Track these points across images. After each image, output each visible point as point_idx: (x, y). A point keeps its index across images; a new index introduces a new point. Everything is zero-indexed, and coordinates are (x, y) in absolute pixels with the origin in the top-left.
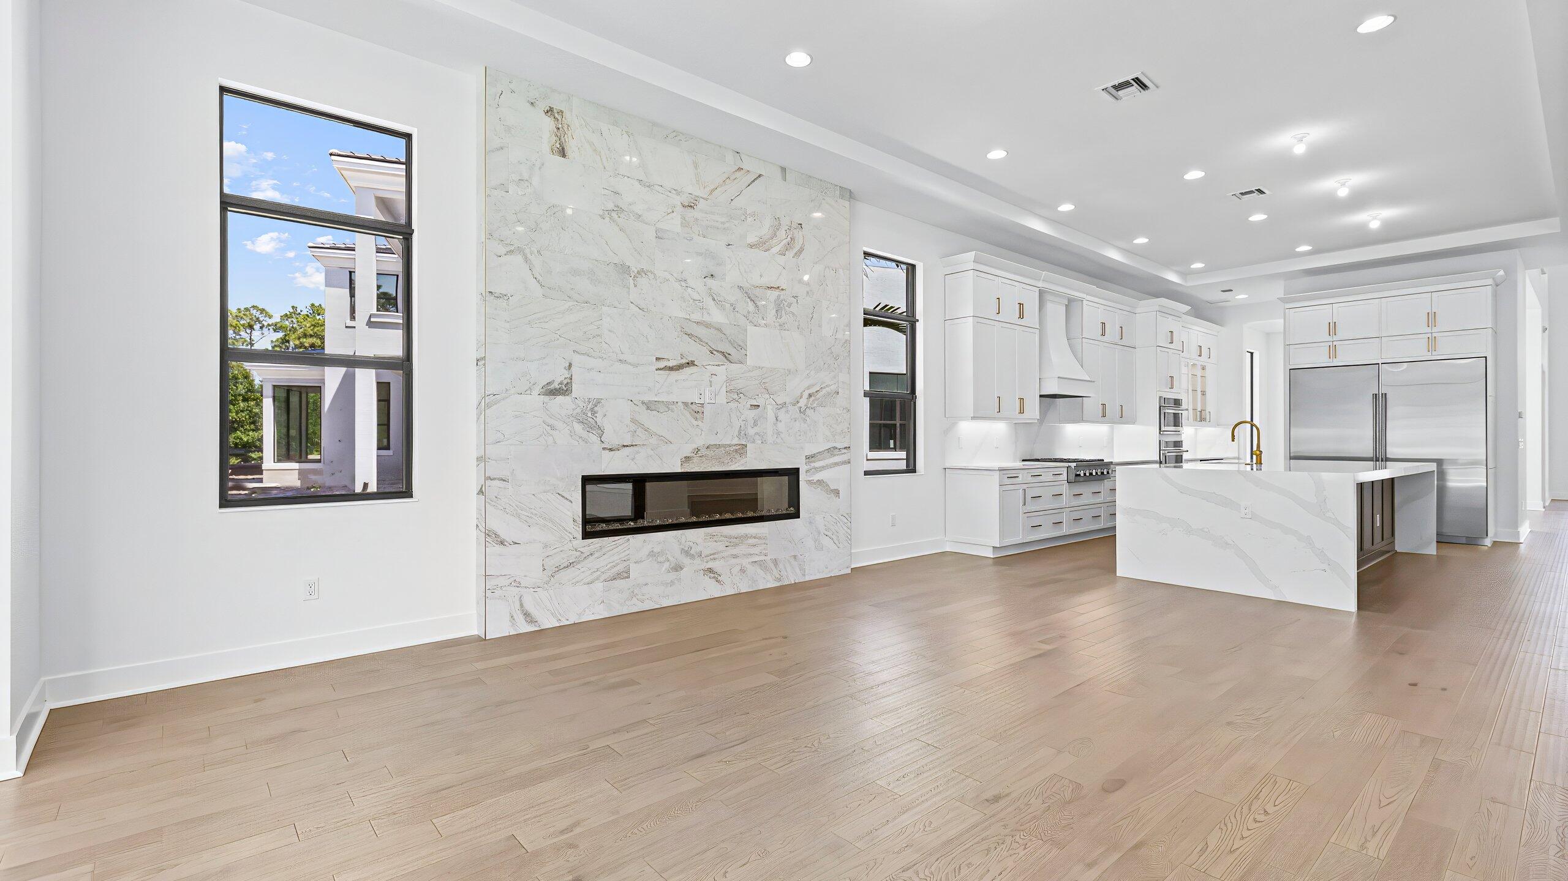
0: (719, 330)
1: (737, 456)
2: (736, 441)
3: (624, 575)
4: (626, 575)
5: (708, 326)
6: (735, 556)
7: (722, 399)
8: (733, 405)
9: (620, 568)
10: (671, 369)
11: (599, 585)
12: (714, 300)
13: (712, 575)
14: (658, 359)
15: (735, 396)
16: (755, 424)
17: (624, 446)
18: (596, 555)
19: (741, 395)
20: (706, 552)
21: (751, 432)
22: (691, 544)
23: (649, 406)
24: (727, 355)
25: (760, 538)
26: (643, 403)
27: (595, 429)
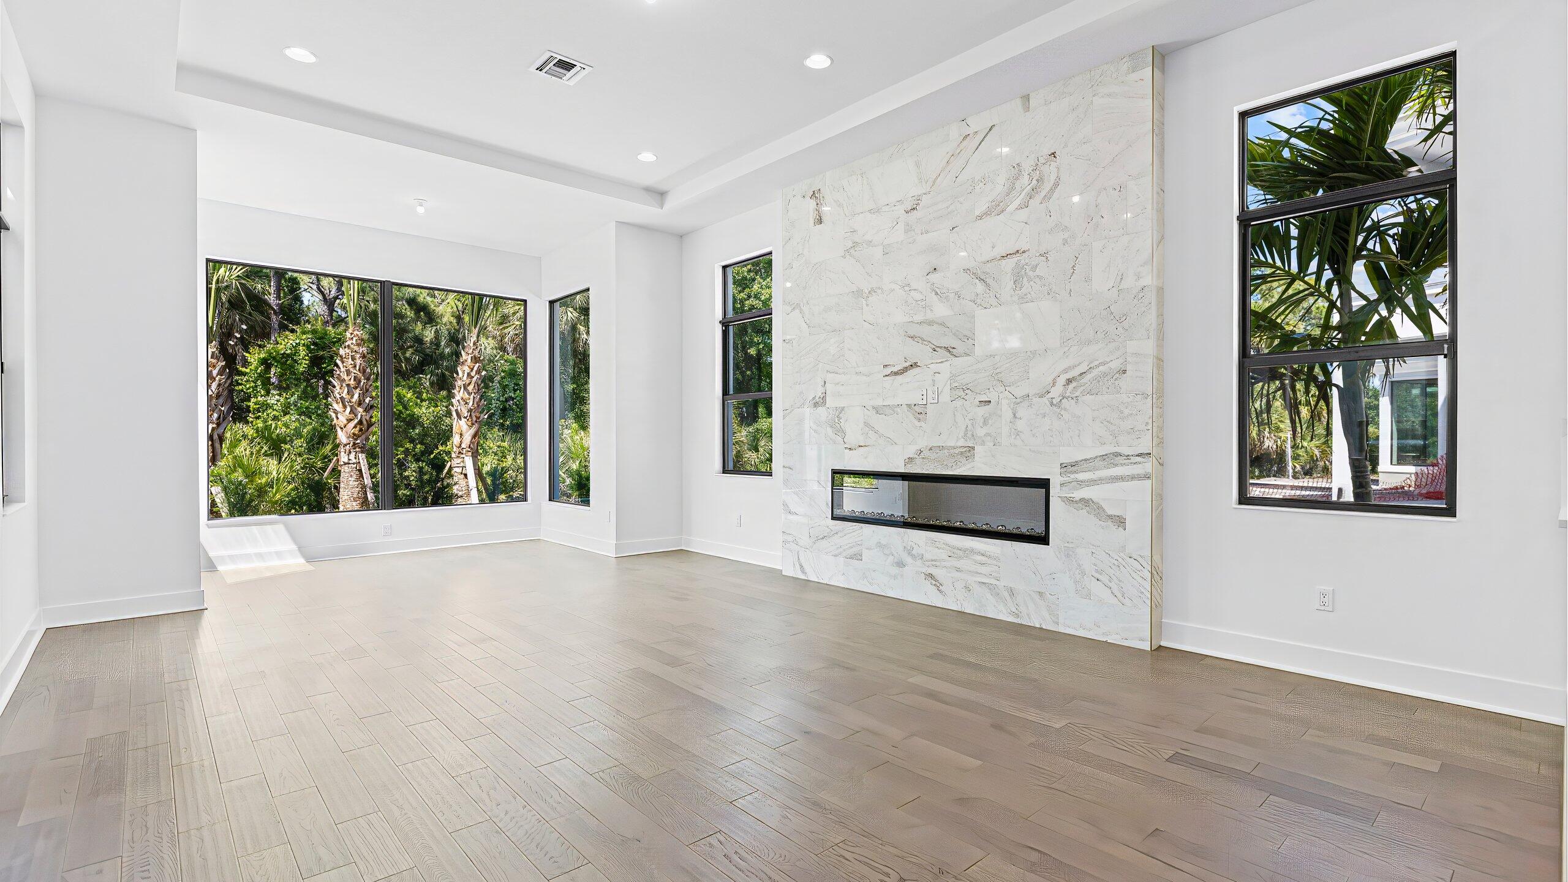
0: (943, 324)
1: (963, 460)
2: (961, 443)
3: (858, 557)
4: (859, 557)
5: (930, 323)
6: (958, 570)
7: (945, 397)
8: (959, 403)
9: (855, 550)
10: (896, 374)
11: (841, 559)
12: (937, 294)
13: (934, 582)
14: (885, 366)
15: (962, 393)
16: (985, 422)
17: (859, 446)
18: (839, 535)
19: (967, 391)
20: (928, 556)
21: (980, 432)
22: (913, 544)
23: (877, 410)
24: (951, 350)
25: (989, 557)
26: (874, 408)
27: (841, 432)
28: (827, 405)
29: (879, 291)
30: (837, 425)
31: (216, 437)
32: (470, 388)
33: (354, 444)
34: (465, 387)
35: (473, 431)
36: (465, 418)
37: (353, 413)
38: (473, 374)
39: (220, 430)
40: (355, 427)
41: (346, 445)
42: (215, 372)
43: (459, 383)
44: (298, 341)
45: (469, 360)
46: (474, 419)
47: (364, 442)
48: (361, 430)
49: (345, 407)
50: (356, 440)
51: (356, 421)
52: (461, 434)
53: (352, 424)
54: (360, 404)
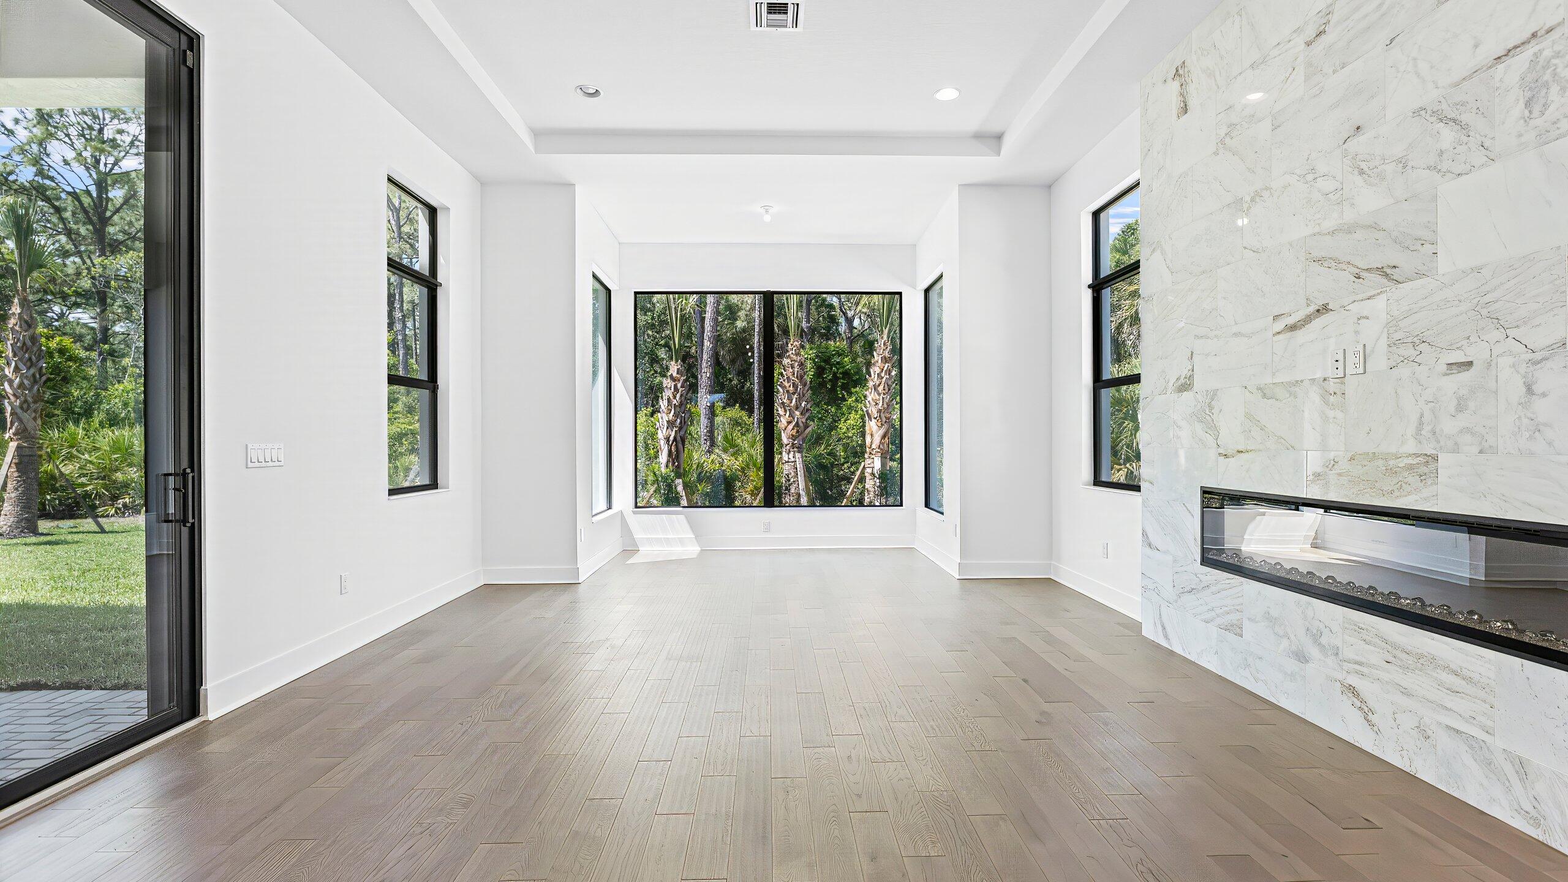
0: (1375, 227)
1: (1413, 479)
2: (1411, 447)
3: (1236, 629)
4: (1238, 631)
5: (1349, 229)
6: (1406, 693)
7: (1379, 362)
8: (1404, 371)
9: (1233, 618)
10: (1293, 328)
11: (1213, 628)
12: (1362, 172)
13: (1358, 704)
14: (1276, 318)
15: (1410, 352)
16: (1461, 408)
17: (1239, 452)
18: (1213, 589)
19: (1423, 347)
20: (1348, 653)
21: (1449, 426)
22: (1322, 626)
23: (1264, 393)
24: (1389, 271)
25: (1469, 680)
26: (1259, 389)
27: (1213, 428)
28: (1195, 388)
29: (1266, 194)
30: (1208, 418)
31: (679, 438)
32: (880, 389)
33: (793, 444)
34: (875, 388)
35: (882, 432)
36: (875, 418)
37: (792, 416)
38: (883, 374)
39: (682, 433)
40: (793, 429)
41: (786, 445)
42: (679, 385)
43: (871, 384)
44: (806, 356)
45: (880, 361)
46: (884, 419)
47: (801, 443)
48: (798, 432)
49: (786, 411)
50: (794, 440)
51: (794, 423)
52: (872, 435)
53: (791, 427)
54: (797, 408)
